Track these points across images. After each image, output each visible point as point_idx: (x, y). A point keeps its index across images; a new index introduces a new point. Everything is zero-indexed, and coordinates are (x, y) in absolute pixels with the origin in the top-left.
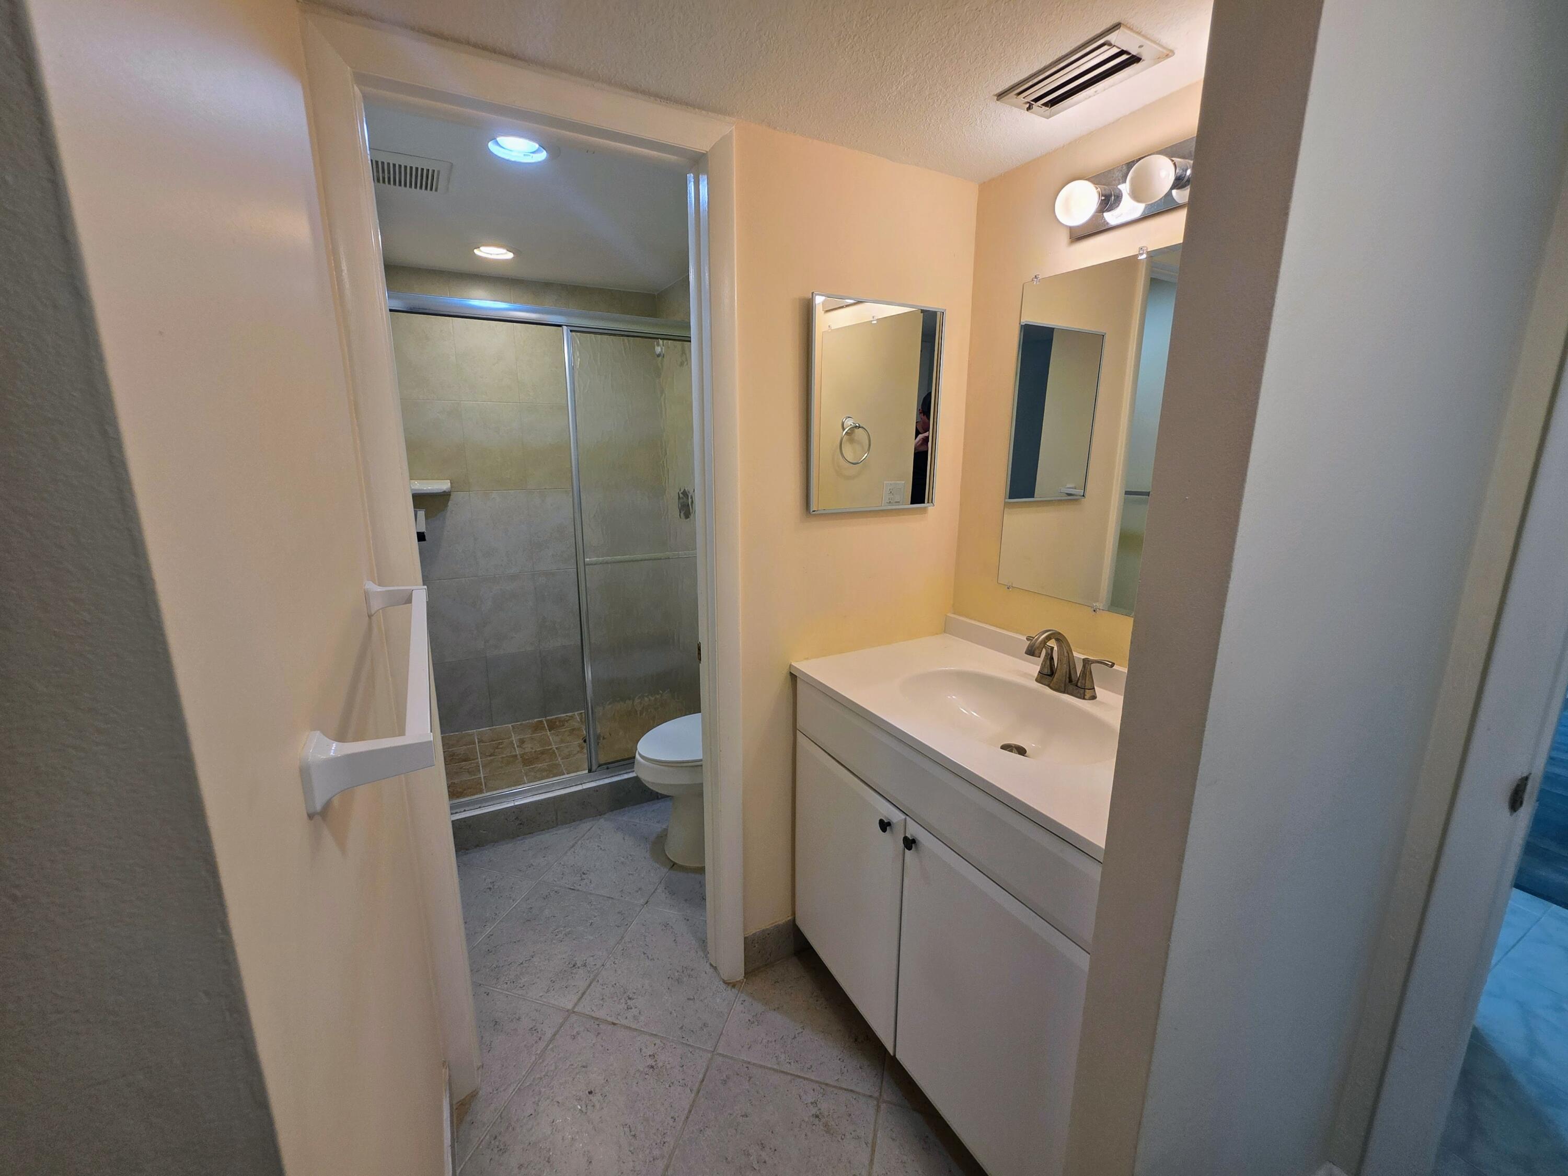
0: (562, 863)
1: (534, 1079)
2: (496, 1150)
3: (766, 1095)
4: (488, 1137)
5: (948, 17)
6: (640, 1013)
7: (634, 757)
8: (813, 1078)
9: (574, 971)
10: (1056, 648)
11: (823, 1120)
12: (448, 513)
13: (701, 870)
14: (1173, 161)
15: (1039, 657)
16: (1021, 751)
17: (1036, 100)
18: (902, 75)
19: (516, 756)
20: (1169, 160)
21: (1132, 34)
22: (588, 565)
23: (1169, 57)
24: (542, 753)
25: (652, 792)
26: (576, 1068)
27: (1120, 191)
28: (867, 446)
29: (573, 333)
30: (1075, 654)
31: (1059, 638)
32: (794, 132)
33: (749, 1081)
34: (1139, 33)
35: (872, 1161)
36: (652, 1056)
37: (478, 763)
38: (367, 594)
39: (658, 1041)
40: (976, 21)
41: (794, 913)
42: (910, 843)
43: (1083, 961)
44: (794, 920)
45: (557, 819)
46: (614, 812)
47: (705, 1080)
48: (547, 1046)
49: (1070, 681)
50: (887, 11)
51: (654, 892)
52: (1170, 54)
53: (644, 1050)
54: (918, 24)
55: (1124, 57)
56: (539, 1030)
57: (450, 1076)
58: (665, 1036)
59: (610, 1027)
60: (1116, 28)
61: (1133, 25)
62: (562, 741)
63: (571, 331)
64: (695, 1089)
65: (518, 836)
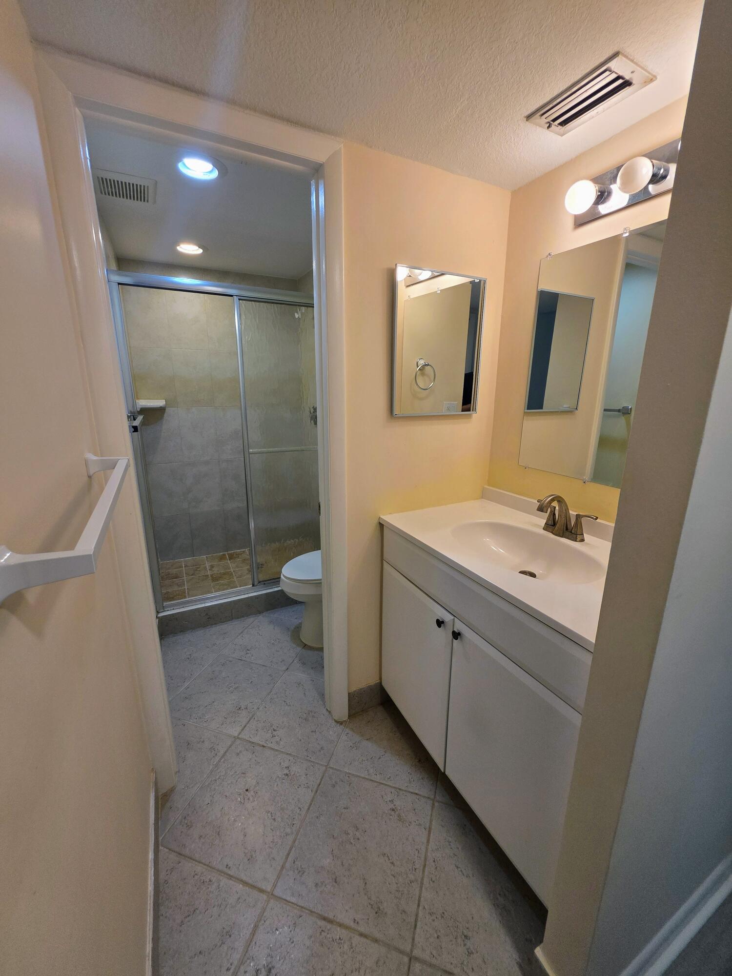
0: (235, 643)
1: (211, 780)
2: (185, 826)
3: (360, 795)
4: (180, 817)
5: (494, 48)
6: (280, 740)
7: (280, 578)
8: (391, 785)
9: (240, 712)
10: (557, 508)
11: (397, 813)
12: (164, 421)
13: (321, 649)
14: (652, 162)
15: (547, 512)
16: (533, 575)
17: (554, 120)
18: (460, 101)
19: (208, 575)
20: (650, 161)
21: (627, 60)
22: (251, 454)
23: (653, 81)
24: (224, 574)
25: (293, 600)
26: (238, 774)
27: (611, 189)
28: (433, 377)
29: (241, 301)
30: (571, 512)
31: (560, 500)
32: (385, 150)
33: (350, 785)
34: (632, 61)
35: (428, 841)
36: (287, 768)
37: (184, 579)
38: (86, 462)
39: (291, 758)
40: (514, 52)
41: (381, 679)
42: (456, 635)
43: (576, 719)
44: (381, 683)
45: (232, 615)
46: (269, 612)
47: (321, 784)
48: (221, 759)
49: (567, 529)
50: (450, 44)
51: (292, 662)
52: (654, 79)
53: (282, 764)
54: (472, 55)
55: (620, 82)
56: (216, 749)
57: (156, 778)
58: (296, 755)
59: (262, 748)
60: (615, 56)
61: (628, 53)
62: (237, 567)
63: (239, 299)
64: (315, 789)
65: (208, 626)
